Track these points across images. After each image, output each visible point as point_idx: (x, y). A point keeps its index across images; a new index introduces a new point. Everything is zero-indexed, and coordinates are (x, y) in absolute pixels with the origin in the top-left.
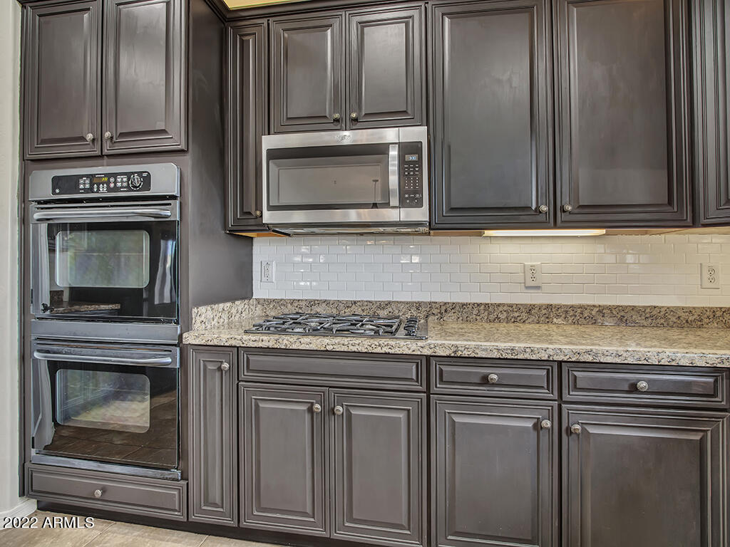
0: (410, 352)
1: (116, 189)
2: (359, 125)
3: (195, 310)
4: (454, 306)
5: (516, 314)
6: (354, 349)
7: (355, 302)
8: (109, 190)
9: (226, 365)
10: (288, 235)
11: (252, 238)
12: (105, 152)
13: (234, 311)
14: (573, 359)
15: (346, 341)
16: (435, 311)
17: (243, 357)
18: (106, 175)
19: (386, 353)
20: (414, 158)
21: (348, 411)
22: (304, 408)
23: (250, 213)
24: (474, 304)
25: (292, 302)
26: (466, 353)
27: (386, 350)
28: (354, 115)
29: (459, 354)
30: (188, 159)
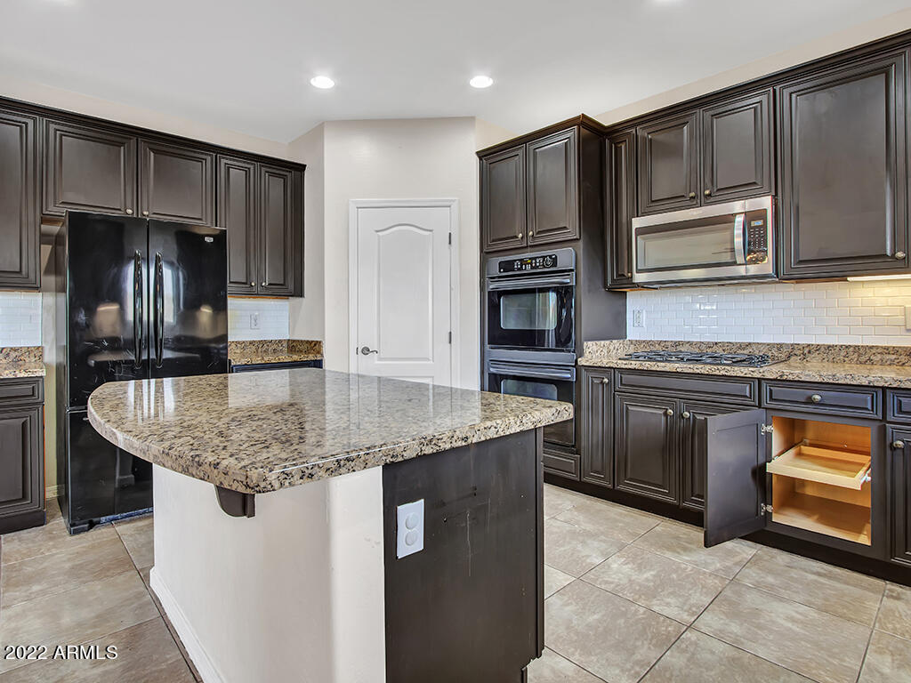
0: (742, 375)
1: (536, 267)
2: (712, 199)
3: (585, 343)
4: (818, 348)
5: (894, 357)
6: (698, 371)
7: (716, 343)
8: (532, 268)
9: (606, 380)
10: (657, 289)
11: (626, 292)
12: (529, 244)
13: (611, 347)
14: (895, 386)
15: (691, 366)
16: (798, 353)
17: (618, 375)
18: (530, 259)
19: (723, 375)
20: (760, 223)
21: (694, 416)
22: (661, 412)
23: (624, 275)
24: (841, 346)
25: (660, 343)
26: (790, 377)
27: (723, 373)
28: (707, 192)
29: (785, 377)
30: (581, 244)
